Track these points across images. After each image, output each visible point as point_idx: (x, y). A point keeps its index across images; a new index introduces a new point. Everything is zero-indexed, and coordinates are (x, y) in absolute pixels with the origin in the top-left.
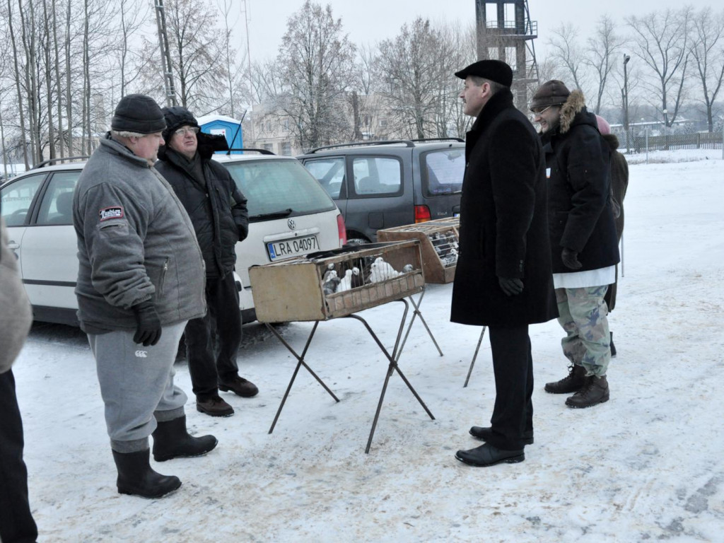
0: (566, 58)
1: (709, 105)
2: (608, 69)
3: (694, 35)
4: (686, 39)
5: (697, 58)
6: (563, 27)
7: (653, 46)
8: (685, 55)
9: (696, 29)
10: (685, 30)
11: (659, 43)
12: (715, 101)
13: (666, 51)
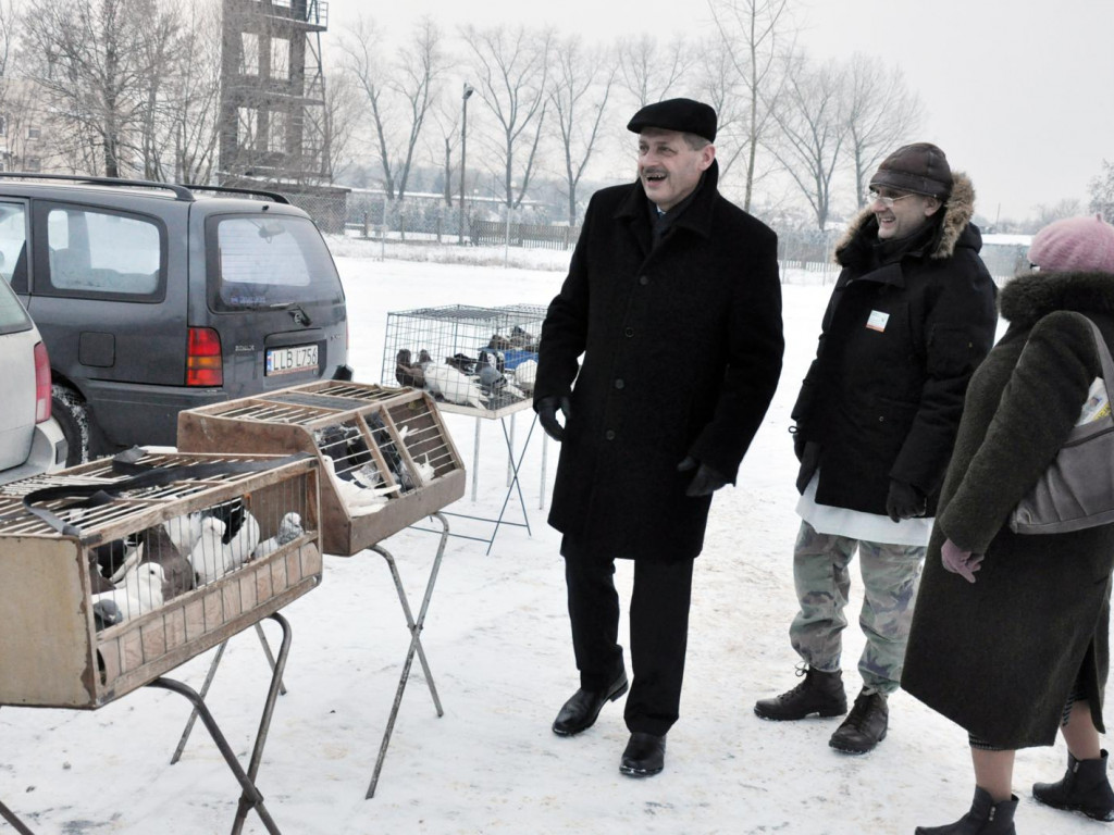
0: (363, 73)
1: (573, 184)
2: (428, 103)
3: (557, 73)
4: (545, 76)
5: (560, 109)
6: (361, 23)
7: (497, 80)
8: (542, 101)
9: (560, 64)
10: (545, 63)
11: (506, 76)
12: (580, 179)
13: (516, 90)
